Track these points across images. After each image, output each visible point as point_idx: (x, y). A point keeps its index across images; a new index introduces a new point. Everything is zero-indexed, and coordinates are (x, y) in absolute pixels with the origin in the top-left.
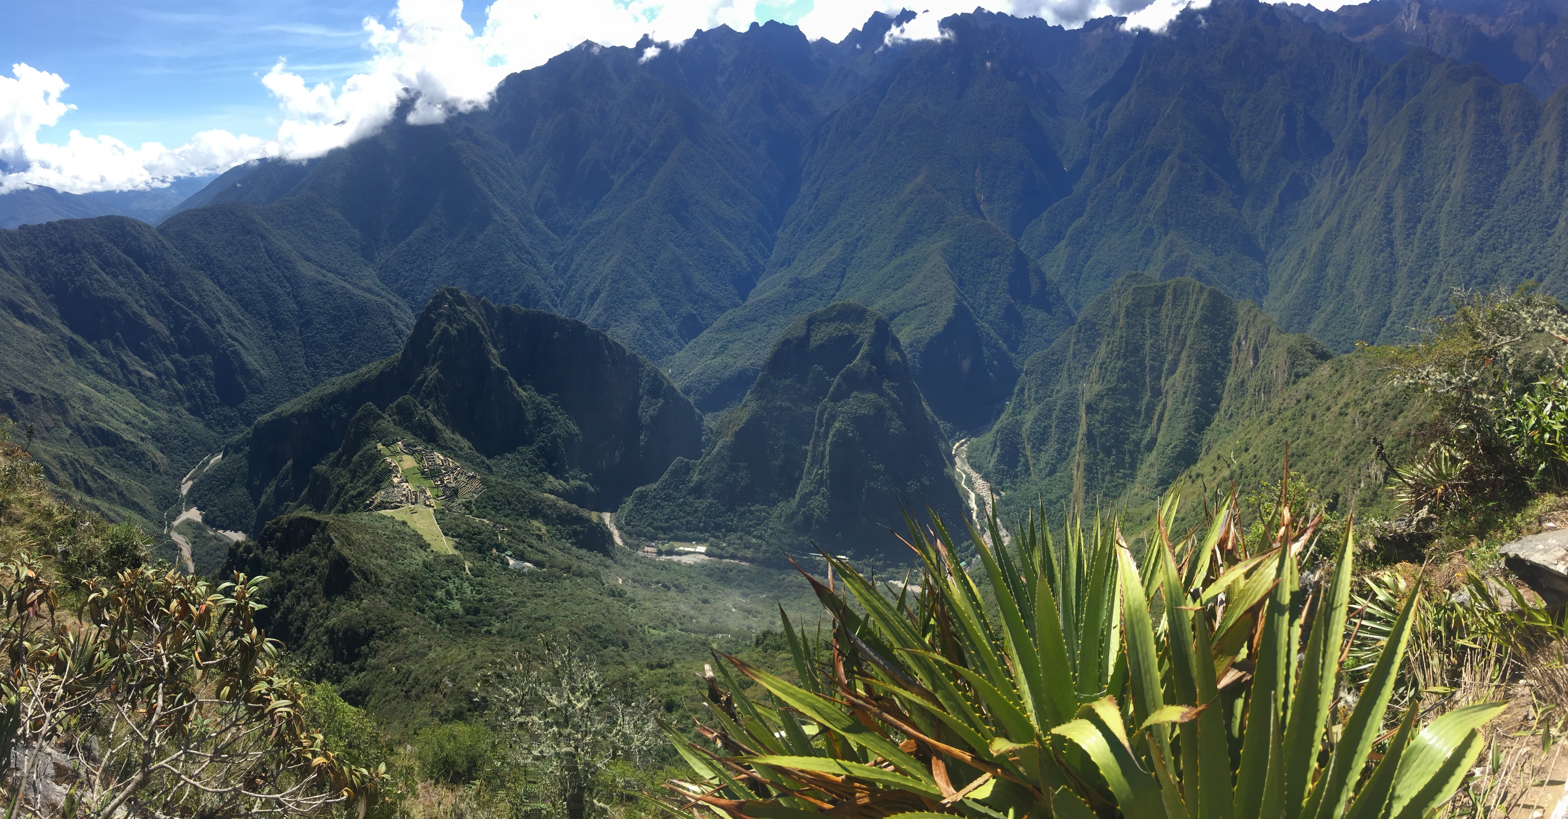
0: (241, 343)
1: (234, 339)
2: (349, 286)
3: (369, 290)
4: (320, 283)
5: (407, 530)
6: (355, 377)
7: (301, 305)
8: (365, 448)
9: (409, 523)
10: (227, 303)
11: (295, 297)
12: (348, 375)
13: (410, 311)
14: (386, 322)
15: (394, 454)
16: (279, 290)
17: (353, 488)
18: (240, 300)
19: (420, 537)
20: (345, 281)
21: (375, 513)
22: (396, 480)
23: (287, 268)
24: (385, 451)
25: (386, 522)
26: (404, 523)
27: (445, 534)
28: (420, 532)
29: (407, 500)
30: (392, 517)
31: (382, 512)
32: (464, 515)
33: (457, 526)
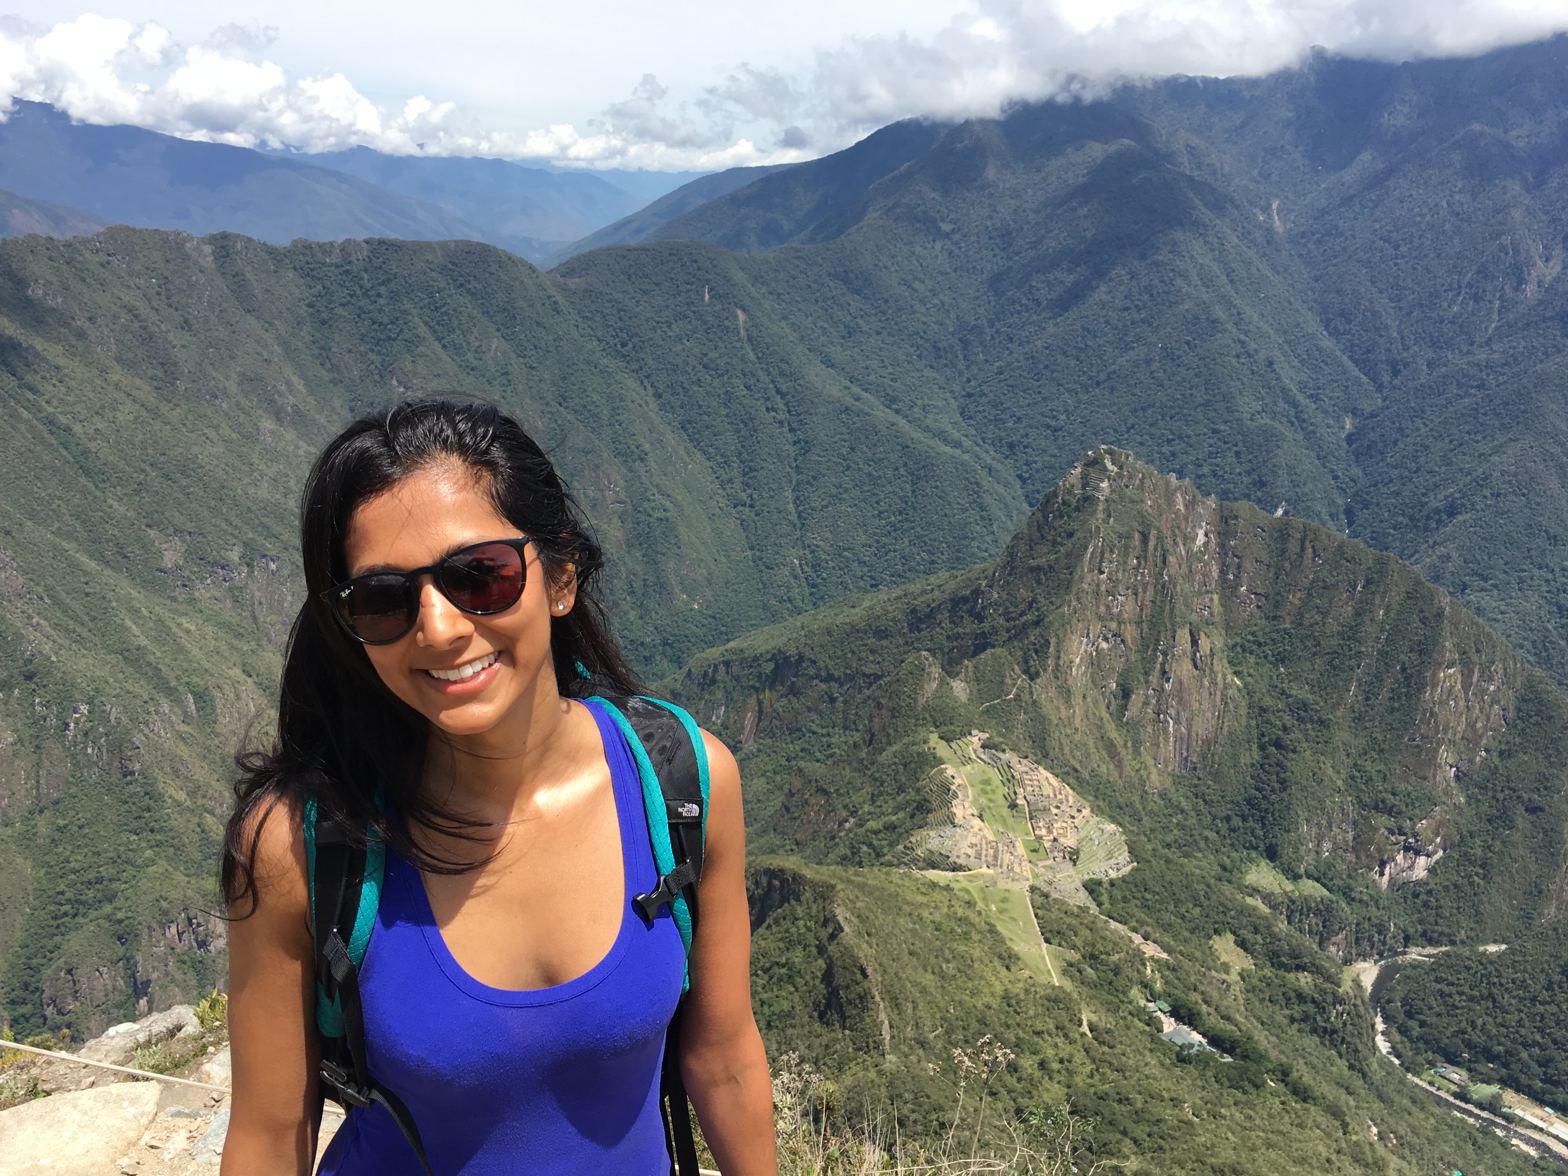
0: (679, 507)
1: (668, 497)
4: (846, 410)
6: (898, 598)
8: (905, 740)
9: (980, 906)
10: (661, 427)
12: (884, 594)
14: (965, 498)
15: (962, 759)
16: (764, 415)
17: (876, 816)
18: (687, 424)
20: (896, 411)
21: (916, 872)
22: (959, 813)
24: (942, 749)
25: (937, 896)
26: (970, 904)
27: (1047, 941)
28: (1000, 928)
29: (978, 857)
30: (948, 888)
31: (930, 874)
32: (1086, 909)
33: (1071, 928)
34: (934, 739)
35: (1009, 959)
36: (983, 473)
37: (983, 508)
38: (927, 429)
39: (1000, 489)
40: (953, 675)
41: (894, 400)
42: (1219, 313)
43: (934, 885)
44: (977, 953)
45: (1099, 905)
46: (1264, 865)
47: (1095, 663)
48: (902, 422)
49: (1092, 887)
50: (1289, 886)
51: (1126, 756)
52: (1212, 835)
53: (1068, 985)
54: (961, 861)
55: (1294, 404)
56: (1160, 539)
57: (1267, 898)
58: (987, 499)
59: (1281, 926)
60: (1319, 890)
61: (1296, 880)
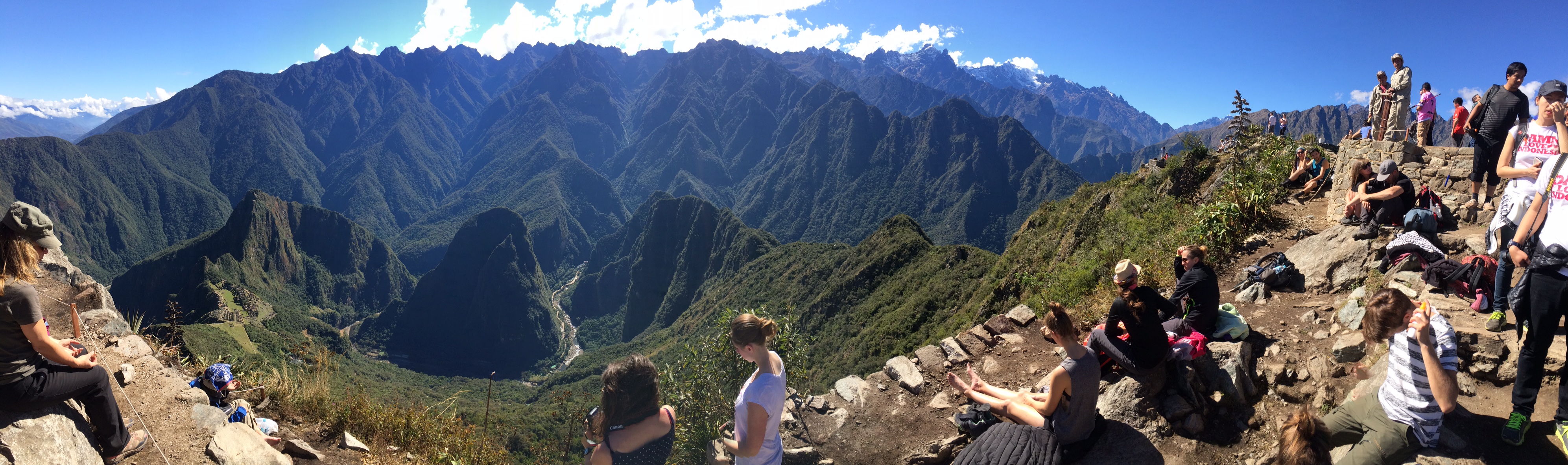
3: (205, 188)
4: (175, 183)
5: (228, 337)
7: (163, 195)
9: (229, 332)
11: (159, 191)
15: (219, 288)
19: (236, 342)
22: (220, 305)
24: (213, 287)
25: (214, 331)
26: (226, 333)
27: (251, 341)
28: (236, 339)
29: (227, 318)
30: (218, 328)
31: (212, 325)
32: (262, 329)
33: (258, 335)
34: (210, 284)
35: (238, 347)
36: (218, 199)
37: (219, 210)
38: (200, 187)
39: (224, 204)
40: (214, 263)
41: (189, 178)
42: (280, 146)
43: (213, 328)
44: (229, 347)
45: (267, 327)
46: (315, 307)
47: (258, 255)
48: (193, 185)
49: (264, 323)
50: (322, 311)
51: (270, 281)
52: (298, 301)
53: (259, 352)
54: (222, 320)
55: (303, 171)
56: (272, 215)
57: (316, 316)
58: (220, 207)
59: (322, 323)
60: (330, 310)
61: (323, 309)
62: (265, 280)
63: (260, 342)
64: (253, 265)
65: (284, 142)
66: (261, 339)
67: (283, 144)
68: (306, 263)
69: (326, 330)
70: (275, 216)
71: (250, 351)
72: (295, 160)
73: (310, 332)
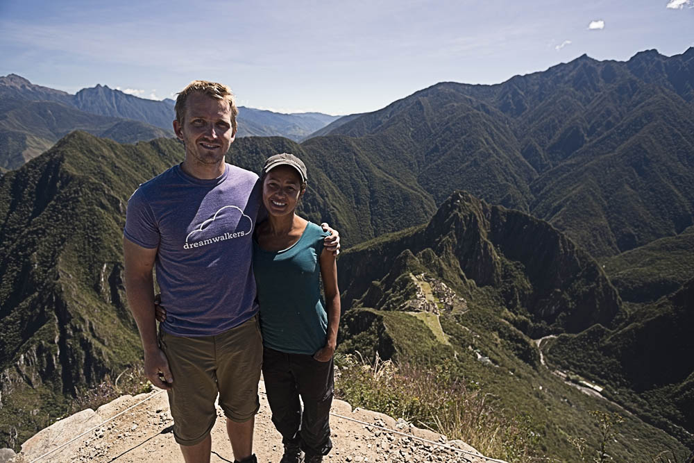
0: (338, 210)
1: (334, 207)
2: (400, 184)
3: (412, 188)
4: (385, 181)
5: (423, 326)
6: (400, 234)
7: (373, 192)
8: (403, 275)
10: (333, 187)
11: (369, 188)
12: (396, 233)
13: (434, 201)
14: (419, 206)
15: (419, 280)
16: (362, 183)
17: (394, 297)
18: (340, 186)
19: (430, 332)
20: (399, 181)
21: (406, 312)
22: (418, 296)
23: (366, 171)
24: (413, 277)
26: (422, 322)
27: (445, 332)
28: (431, 329)
31: (410, 313)
32: (455, 322)
33: (451, 328)
34: (411, 275)
39: (429, 203)
40: (416, 256)
44: (424, 335)
45: (459, 321)
50: (515, 316)
52: (492, 302)
54: (419, 309)
59: (512, 328)
60: (523, 318)
61: (516, 314)
62: (462, 277)
63: (451, 334)
64: (452, 261)
65: (496, 148)
66: (453, 332)
67: (494, 150)
68: (505, 266)
69: (516, 335)
70: (478, 218)
71: (442, 342)
72: (506, 166)
73: (501, 335)
